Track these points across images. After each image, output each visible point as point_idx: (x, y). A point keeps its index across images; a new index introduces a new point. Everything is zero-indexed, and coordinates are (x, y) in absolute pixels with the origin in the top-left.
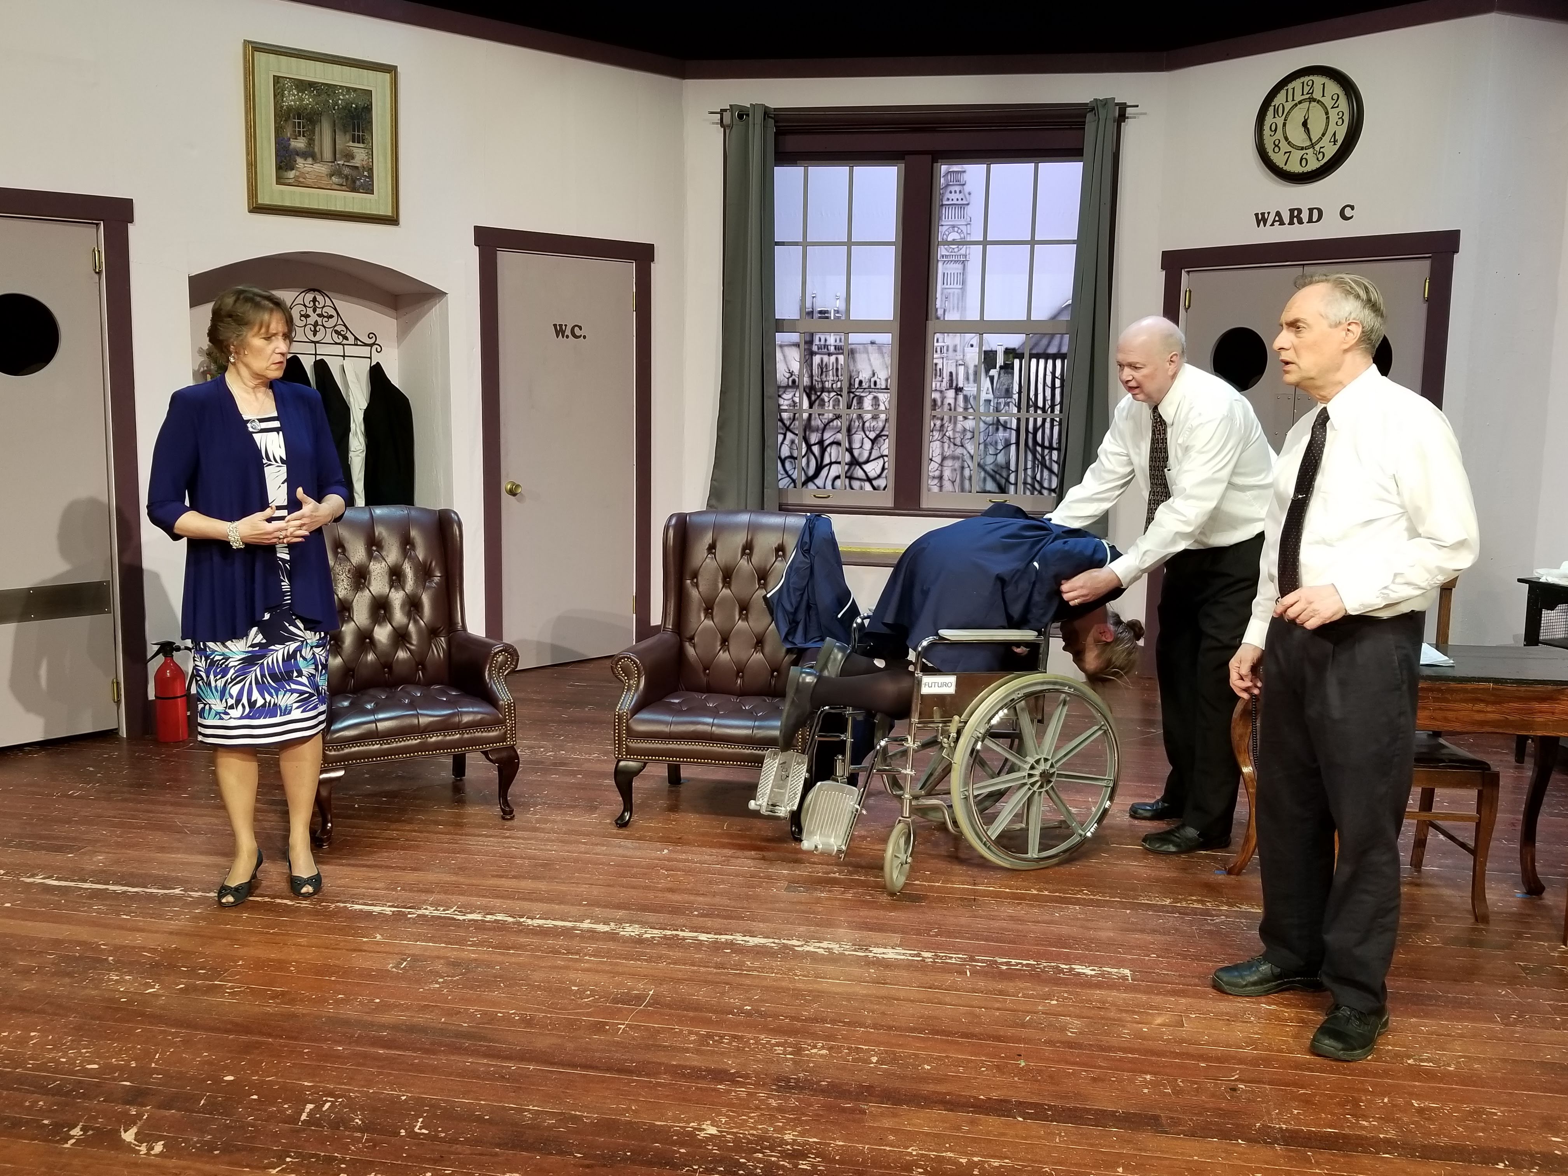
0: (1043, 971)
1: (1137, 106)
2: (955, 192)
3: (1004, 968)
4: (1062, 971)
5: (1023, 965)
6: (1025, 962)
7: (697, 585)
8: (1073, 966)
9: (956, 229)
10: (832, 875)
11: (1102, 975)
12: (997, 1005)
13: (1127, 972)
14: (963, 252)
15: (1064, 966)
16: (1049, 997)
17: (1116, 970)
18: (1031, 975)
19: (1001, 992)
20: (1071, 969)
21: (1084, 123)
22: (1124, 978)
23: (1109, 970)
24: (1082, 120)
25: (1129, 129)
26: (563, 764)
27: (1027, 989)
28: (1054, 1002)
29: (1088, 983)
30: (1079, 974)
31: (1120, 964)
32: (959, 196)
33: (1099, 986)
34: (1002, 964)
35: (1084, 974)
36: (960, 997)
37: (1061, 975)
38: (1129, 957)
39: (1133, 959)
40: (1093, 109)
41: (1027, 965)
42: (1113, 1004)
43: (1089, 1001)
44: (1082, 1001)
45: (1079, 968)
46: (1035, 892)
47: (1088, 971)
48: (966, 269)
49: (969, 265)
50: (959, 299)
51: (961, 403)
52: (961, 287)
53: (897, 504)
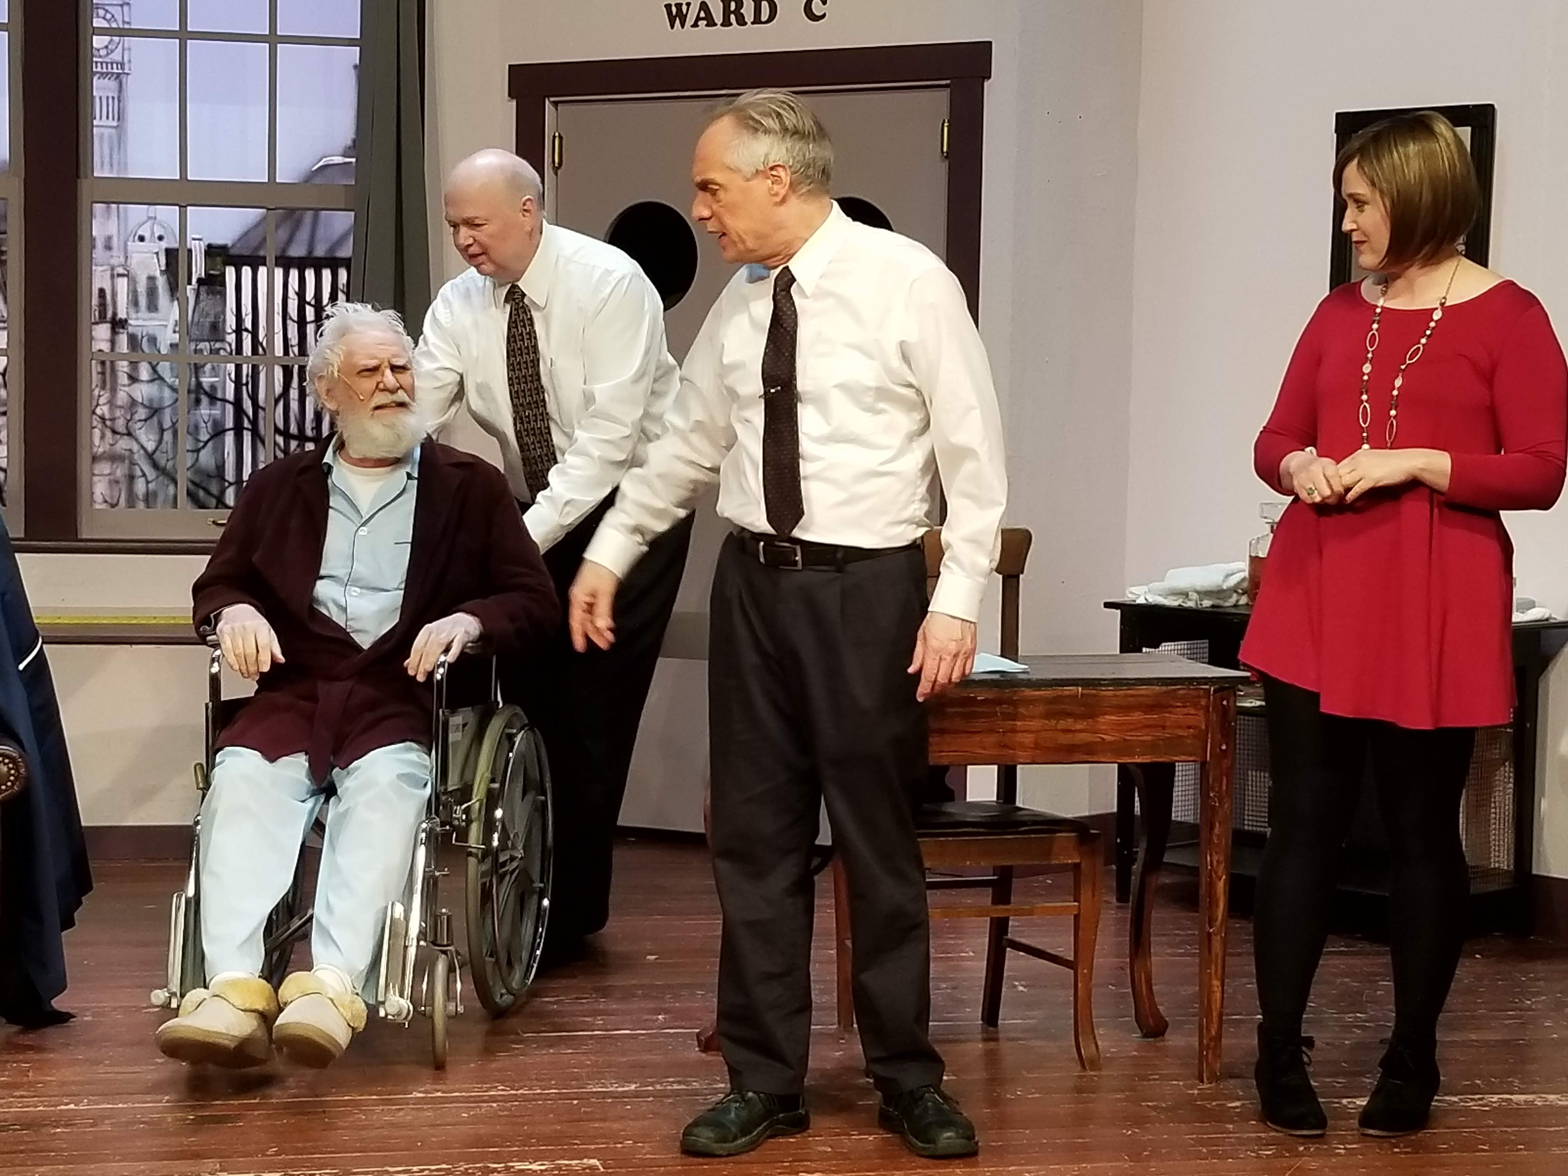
9: (102, 12)
14: (117, 56)
48: (124, 93)
49: (130, 83)
50: (111, 149)
51: (126, 351)
52: (115, 124)
53: (30, 532)
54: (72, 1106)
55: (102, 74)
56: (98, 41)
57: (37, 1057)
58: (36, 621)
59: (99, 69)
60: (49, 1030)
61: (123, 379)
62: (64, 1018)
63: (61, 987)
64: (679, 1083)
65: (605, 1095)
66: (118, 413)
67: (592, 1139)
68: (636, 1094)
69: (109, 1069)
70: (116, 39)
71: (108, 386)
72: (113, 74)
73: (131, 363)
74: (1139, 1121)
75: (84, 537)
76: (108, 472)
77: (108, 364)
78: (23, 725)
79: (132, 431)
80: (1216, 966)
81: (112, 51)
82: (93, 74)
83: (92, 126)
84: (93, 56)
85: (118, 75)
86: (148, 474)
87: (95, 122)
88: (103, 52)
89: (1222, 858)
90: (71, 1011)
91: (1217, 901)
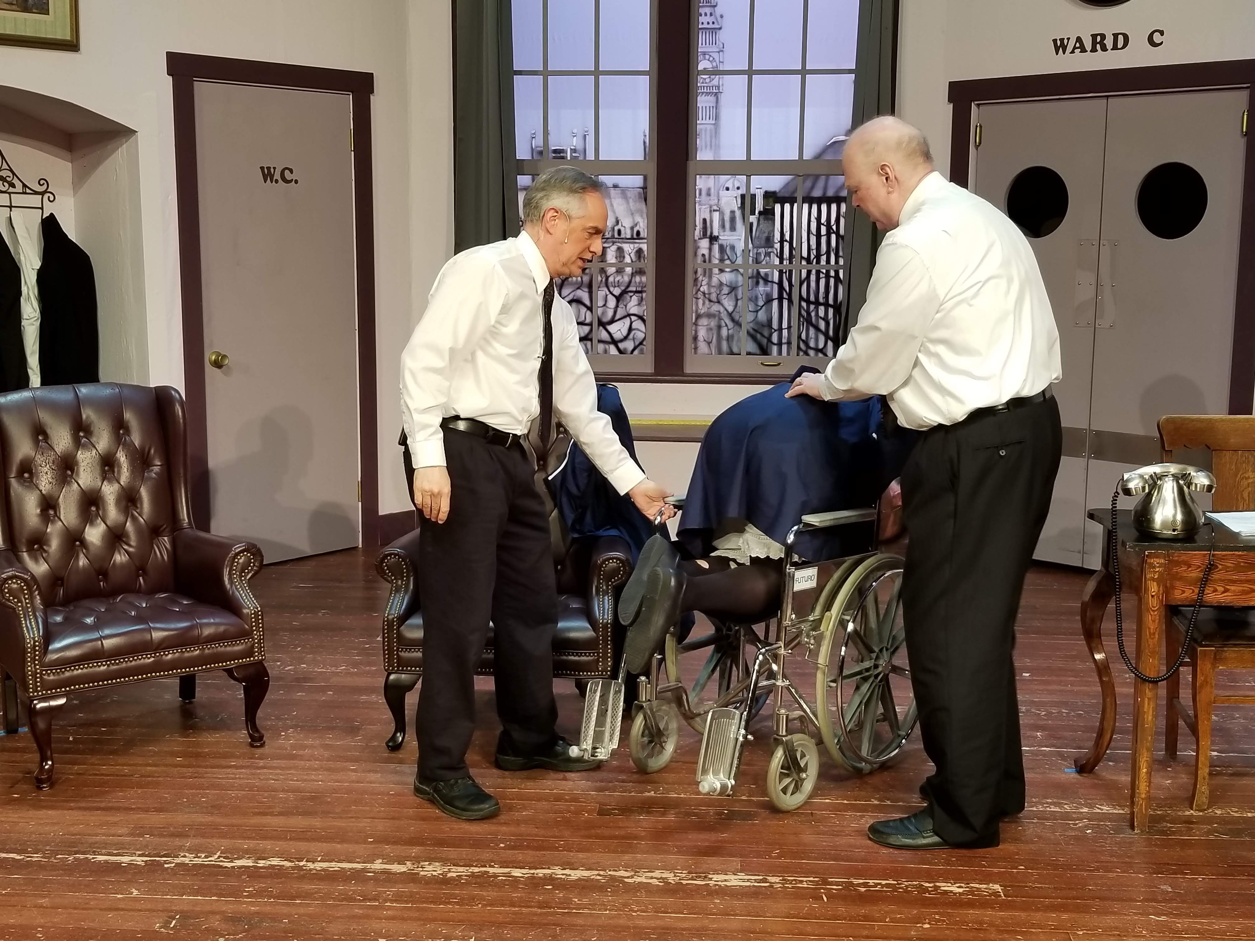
0: (906, 891)
2: (706, 14)
3: (863, 889)
4: (926, 890)
5: (883, 886)
6: (884, 882)
8: (938, 884)
9: (707, 57)
10: (647, 794)
11: (972, 892)
12: (865, 933)
13: (997, 887)
14: (715, 82)
15: (927, 885)
16: (919, 920)
17: (985, 886)
18: (894, 896)
19: (866, 918)
20: (936, 888)
22: (996, 894)
23: (977, 886)
26: (306, 679)
27: (893, 912)
28: (927, 926)
29: (957, 902)
30: (946, 892)
31: (988, 878)
32: (711, 19)
33: (971, 904)
34: (859, 885)
35: (951, 892)
36: (822, 925)
37: (927, 895)
38: (996, 870)
39: (1000, 872)
41: (887, 885)
42: (991, 924)
43: (964, 922)
44: (957, 922)
45: (945, 887)
46: (876, 802)
47: (955, 889)
48: (721, 103)
49: (723, 97)
52: (711, 122)
53: (658, 370)
59: (702, 91)
61: (716, 270)
66: (713, 289)
72: (711, 92)
75: (687, 374)
79: (720, 301)
85: (716, 93)
86: (728, 325)
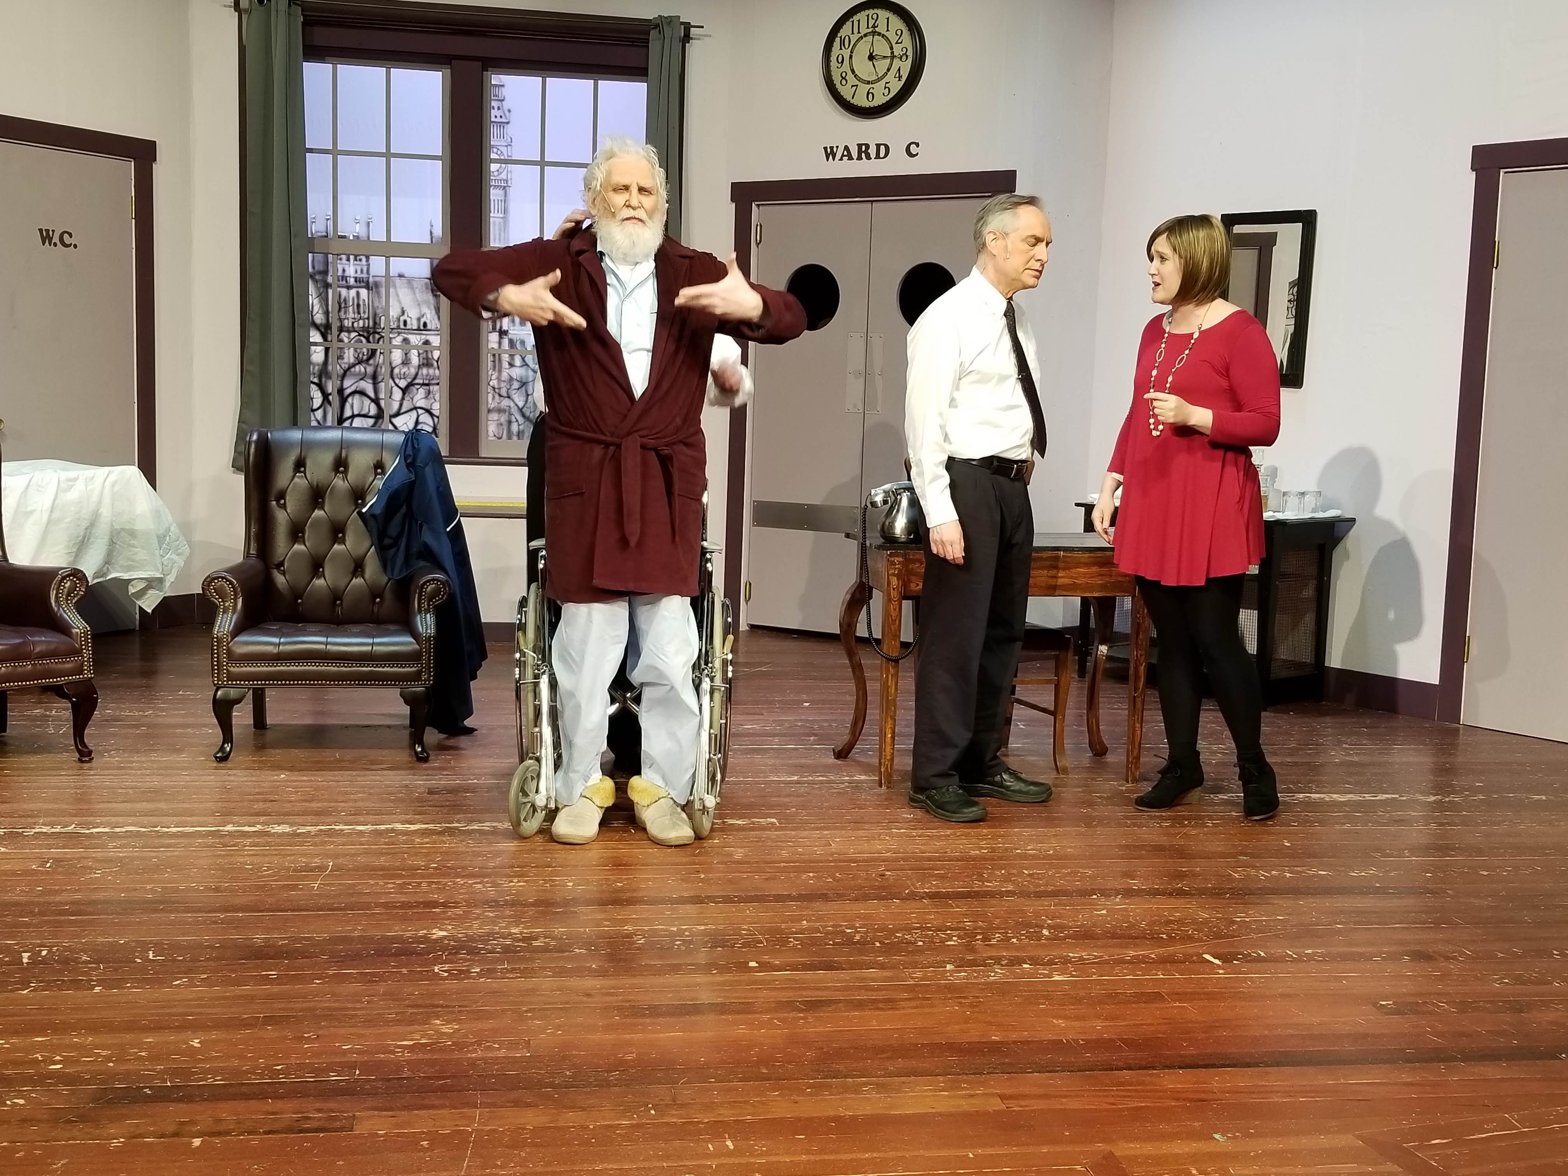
1: (702, 27)
7: (284, 506)
21: (647, 41)
24: (646, 37)
25: (694, 50)
32: (499, 114)
40: (657, 26)
48: (508, 196)
49: (511, 192)
50: (500, 230)
51: (507, 348)
52: (502, 216)
53: (452, 452)
54: (475, 781)
55: (495, 186)
56: (494, 167)
57: (455, 752)
58: (456, 504)
59: (493, 184)
60: (463, 738)
61: (506, 365)
62: (470, 731)
63: (470, 713)
64: (822, 776)
65: (779, 782)
66: (503, 385)
67: (771, 807)
68: (798, 782)
69: (496, 761)
70: (503, 165)
71: (497, 369)
72: (501, 186)
73: (510, 355)
74: (1091, 804)
75: (483, 456)
76: (496, 419)
77: (497, 355)
78: (448, 561)
79: (510, 394)
80: (1138, 715)
81: (501, 173)
82: (490, 186)
83: (490, 217)
84: (490, 176)
85: (505, 187)
86: (519, 420)
87: (491, 215)
88: (496, 174)
89: (1143, 653)
90: (475, 727)
91: (1140, 677)
